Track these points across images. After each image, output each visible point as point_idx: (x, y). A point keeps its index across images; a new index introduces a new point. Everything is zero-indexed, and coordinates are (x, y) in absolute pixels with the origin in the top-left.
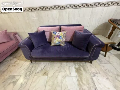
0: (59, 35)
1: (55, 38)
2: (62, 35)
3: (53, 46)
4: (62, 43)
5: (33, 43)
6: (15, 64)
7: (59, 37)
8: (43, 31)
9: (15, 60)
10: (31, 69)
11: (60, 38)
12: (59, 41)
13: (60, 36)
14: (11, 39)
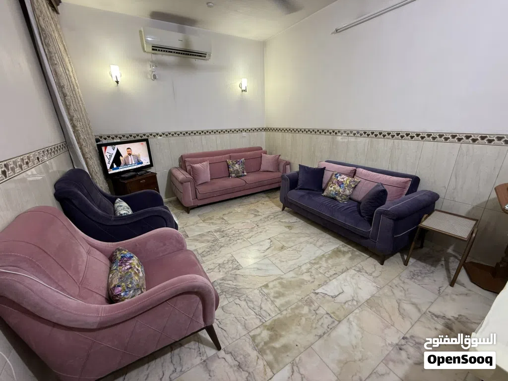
0: (342, 180)
1: (333, 183)
2: (348, 182)
3: (324, 196)
4: (341, 197)
5: (298, 180)
6: (265, 203)
7: (340, 184)
8: (323, 167)
9: (267, 199)
10: (278, 215)
11: (340, 187)
12: (336, 191)
13: (343, 183)
14: (278, 170)
